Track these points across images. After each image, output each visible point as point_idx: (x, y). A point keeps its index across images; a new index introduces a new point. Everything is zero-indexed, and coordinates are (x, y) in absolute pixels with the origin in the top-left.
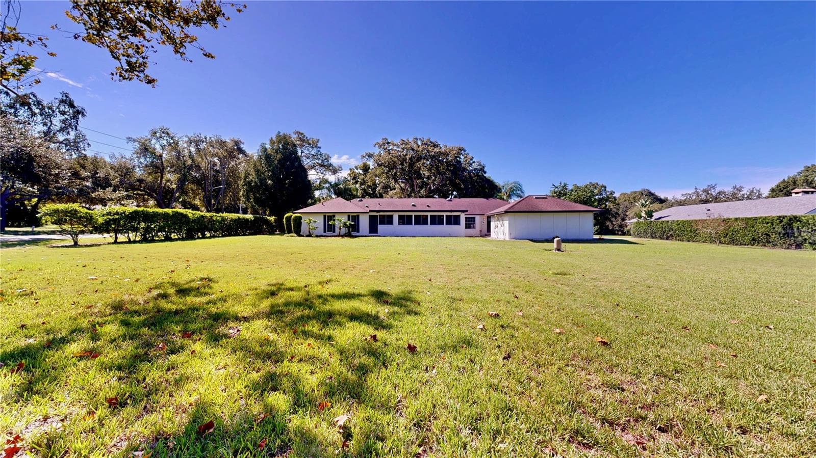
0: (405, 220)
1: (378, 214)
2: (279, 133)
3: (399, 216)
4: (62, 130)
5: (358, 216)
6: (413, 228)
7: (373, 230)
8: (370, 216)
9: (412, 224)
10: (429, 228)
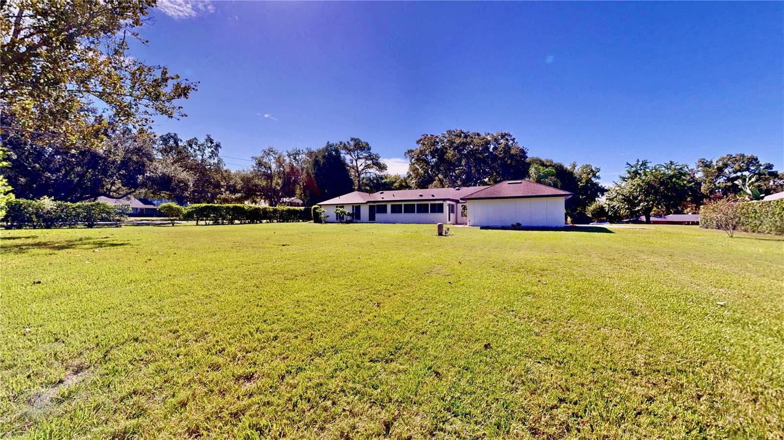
0: (396, 209)
1: (375, 204)
2: (328, 142)
3: (392, 205)
4: (210, 157)
5: (360, 206)
6: (403, 216)
7: (372, 219)
8: (370, 206)
9: (402, 212)
10: (415, 216)
